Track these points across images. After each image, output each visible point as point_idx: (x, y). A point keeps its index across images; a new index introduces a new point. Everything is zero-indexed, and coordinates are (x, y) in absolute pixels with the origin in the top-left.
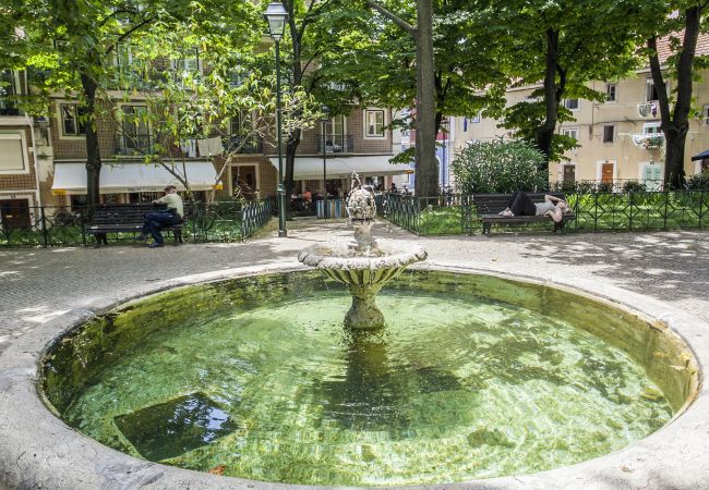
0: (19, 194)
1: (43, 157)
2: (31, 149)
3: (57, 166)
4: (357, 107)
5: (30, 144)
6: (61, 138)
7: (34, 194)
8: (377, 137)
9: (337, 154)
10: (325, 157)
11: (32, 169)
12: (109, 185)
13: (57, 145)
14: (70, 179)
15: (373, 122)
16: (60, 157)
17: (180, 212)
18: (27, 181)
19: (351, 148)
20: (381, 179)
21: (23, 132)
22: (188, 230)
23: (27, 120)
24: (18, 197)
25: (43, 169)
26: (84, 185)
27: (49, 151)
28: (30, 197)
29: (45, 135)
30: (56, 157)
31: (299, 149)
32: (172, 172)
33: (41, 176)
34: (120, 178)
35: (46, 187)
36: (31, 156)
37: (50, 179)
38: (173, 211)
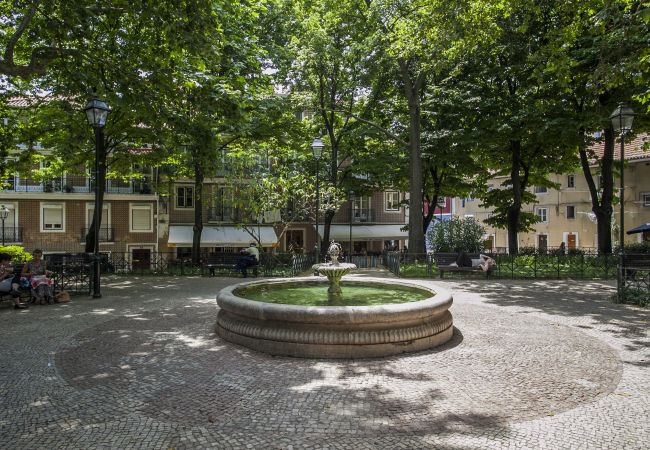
0: (146, 246)
1: (162, 221)
2: (156, 216)
3: (171, 228)
4: (377, 190)
5: (155, 213)
6: (175, 209)
7: (154, 247)
8: (394, 211)
9: (363, 223)
10: (351, 225)
11: (155, 229)
12: (208, 242)
13: (172, 214)
14: (180, 237)
15: (391, 200)
16: (173, 222)
17: (257, 257)
18: (151, 237)
19: (373, 219)
20: (397, 242)
21: (152, 204)
23: (155, 197)
24: (145, 248)
25: (162, 229)
26: (192, 242)
27: (167, 217)
28: (152, 248)
29: (165, 206)
30: (171, 221)
31: (334, 219)
32: (252, 234)
33: (160, 234)
34: (217, 237)
35: (164, 241)
36: (155, 220)
37: (166, 236)
38: (254, 256)
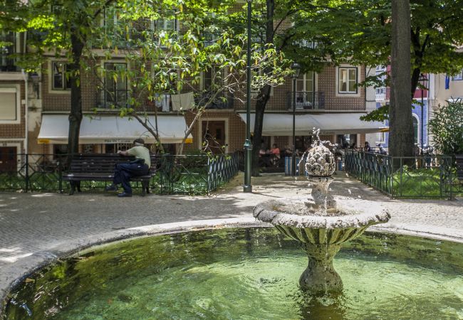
0: (10, 142)
1: (33, 109)
2: (24, 102)
3: (44, 117)
4: (329, 64)
5: (23, 97)
6: (50, 92)
7: (22, 143)
8: (350, 94)
9: (307, 111)
10: (294, 113)
11: (23, 120)
12: (88, 136)
13: (46, 98)
14: (54, 130)
15: (346, 79)
16: (48, 110)
18: (17, 130)
19: (322, 105)
20: (354, 137)
21: (18, 86)
22: (156, 181)
23: (22, 76)
24: (9, 145)
25: (32, 118)
26: (66, 136)
27: (39, 104)
28: (18, 145)
29: (36, 89)
30: (44, 109)
31: (268, 105)
32: (145, 125)
33: (30, 126)
34: (98, 130)
35: (33, 136)
36: (23, 107)
37: (37, 129)
38: (141, 162)
